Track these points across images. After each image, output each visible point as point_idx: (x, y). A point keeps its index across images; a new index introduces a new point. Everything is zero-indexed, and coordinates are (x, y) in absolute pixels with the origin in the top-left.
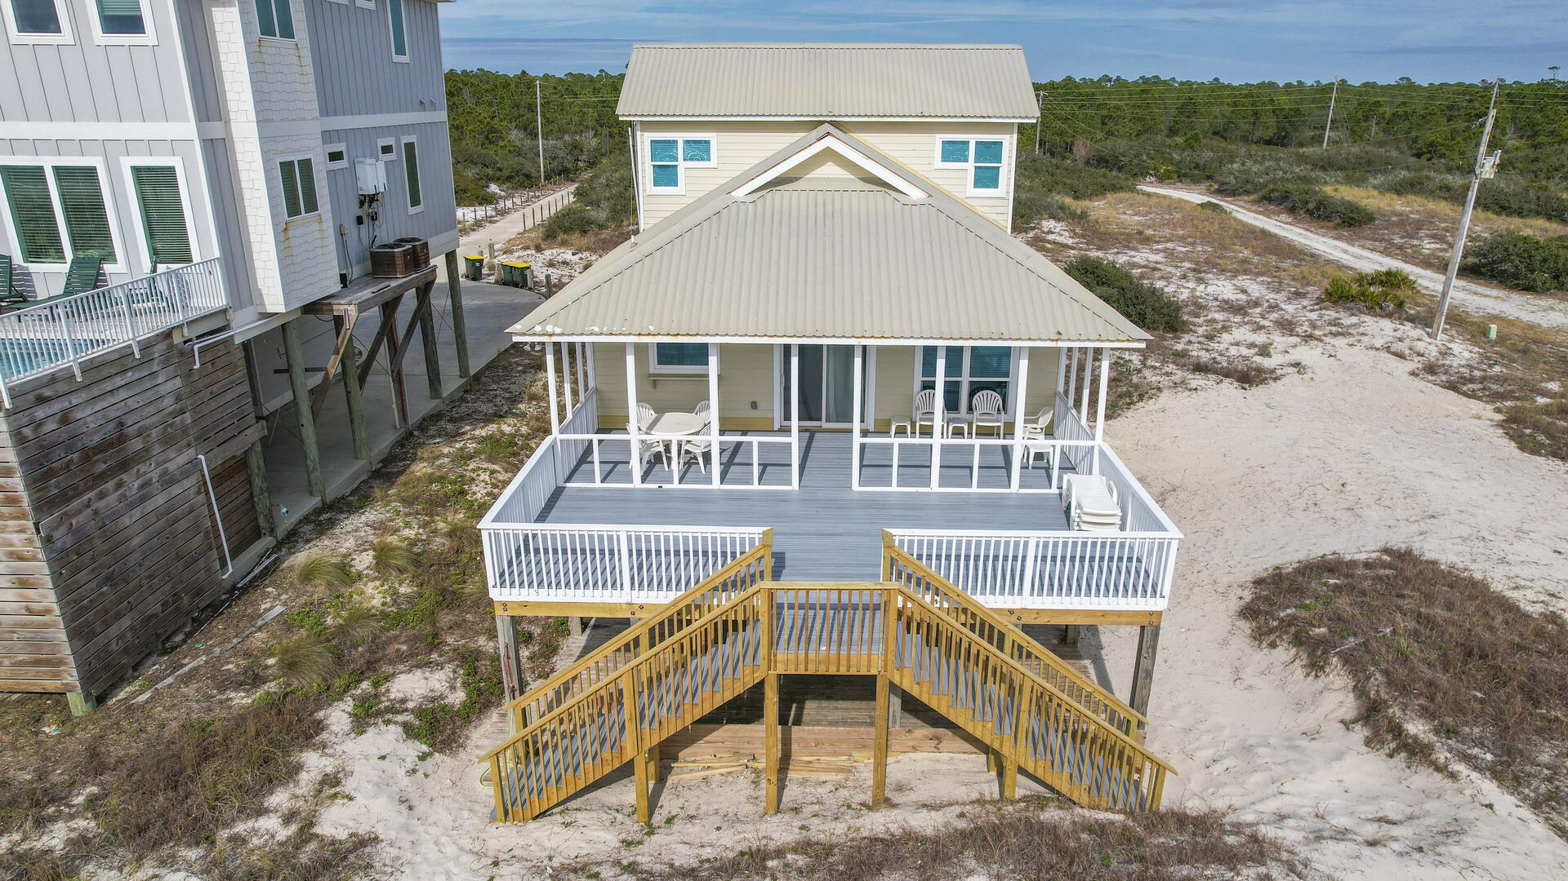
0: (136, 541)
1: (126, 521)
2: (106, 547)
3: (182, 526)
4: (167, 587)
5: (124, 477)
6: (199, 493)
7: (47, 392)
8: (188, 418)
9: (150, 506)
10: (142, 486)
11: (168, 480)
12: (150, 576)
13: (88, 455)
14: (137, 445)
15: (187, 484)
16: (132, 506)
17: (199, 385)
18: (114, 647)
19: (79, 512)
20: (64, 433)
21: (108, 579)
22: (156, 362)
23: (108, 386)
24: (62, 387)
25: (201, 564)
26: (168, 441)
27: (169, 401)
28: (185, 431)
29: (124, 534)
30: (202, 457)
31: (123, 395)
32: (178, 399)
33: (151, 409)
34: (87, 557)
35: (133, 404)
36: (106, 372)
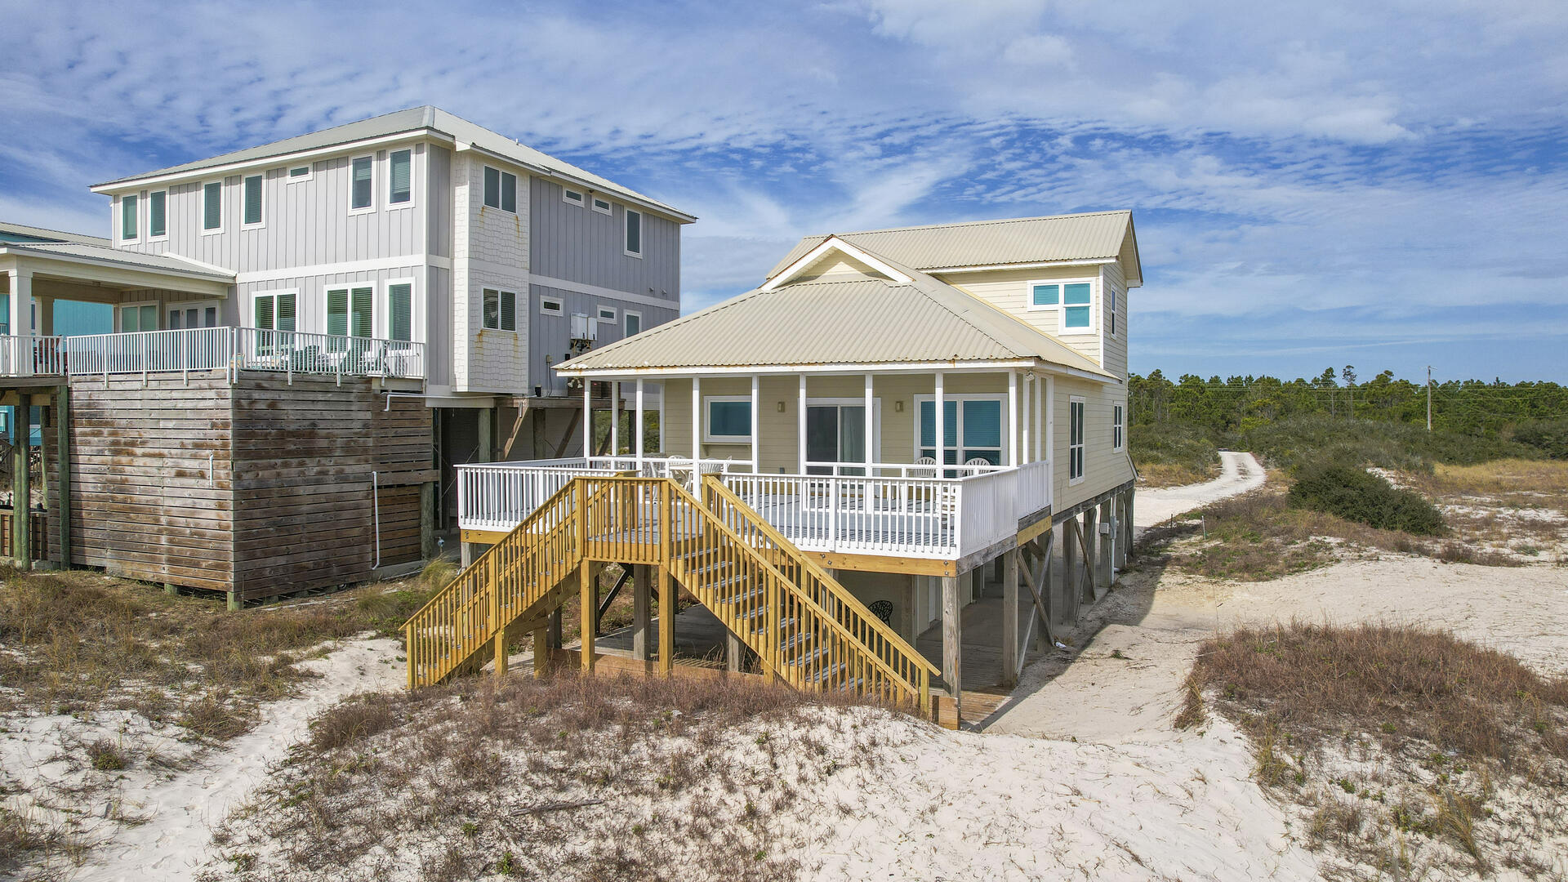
0: (305, 508)
1: (301, 491)
2: (280, 501)
3: (346, 515)
4: (321, 553)
5: (307, 460)
6: (366, 498)
7: (265, 384)
8: (370, 442)
9: (323, 489)
10: (320, 473)
11: (342, 478)
12: (310, 538)
13: (283, 435)
14: (323, 443)
15: (357, 487)
16: (308, 483)
17: (386, 424)
18: (267, 572)
19: (265, 468)
20: (270, 414)
21: (274, 524)
22: (353, 395)
23: (311, 396)
24: (277, 385)
25: (356, 550)
26: (349, 450)
27: (358, 424)
28: (366, 450)
29: (297, 499)
30: (375, 473)
31: (320, 406)
32: (366, 426)
33: (341, 425)
34: (263, 502)
35: (326, 415)
36: (312, 387)
